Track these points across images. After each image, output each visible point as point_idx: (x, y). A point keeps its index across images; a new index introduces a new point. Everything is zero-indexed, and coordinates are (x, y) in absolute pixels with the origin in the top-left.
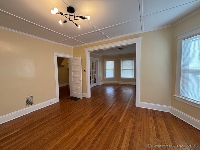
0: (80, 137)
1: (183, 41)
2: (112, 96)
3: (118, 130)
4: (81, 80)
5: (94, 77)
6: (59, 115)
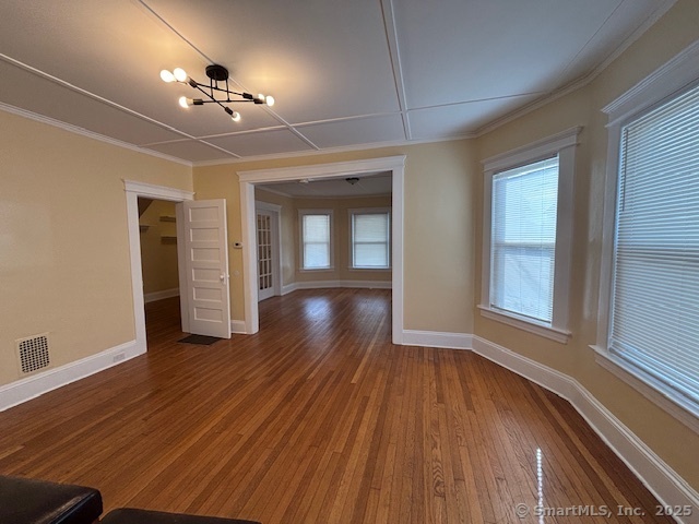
0: (247, 431)
1: (494, 176)
3: (350, 400)
4: (226, 275)
5: (263, 268)
6: (159, 390)
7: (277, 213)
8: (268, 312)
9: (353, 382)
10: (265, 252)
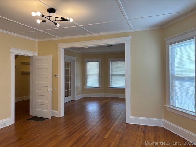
1: (170, 46)
2: (96, 114)
4: (50, 89)
5: (67, 87)
6: (21, 138)
7: (74, 61)
8: (68, 108)
9: (105, 138)
10: (68, 79)
